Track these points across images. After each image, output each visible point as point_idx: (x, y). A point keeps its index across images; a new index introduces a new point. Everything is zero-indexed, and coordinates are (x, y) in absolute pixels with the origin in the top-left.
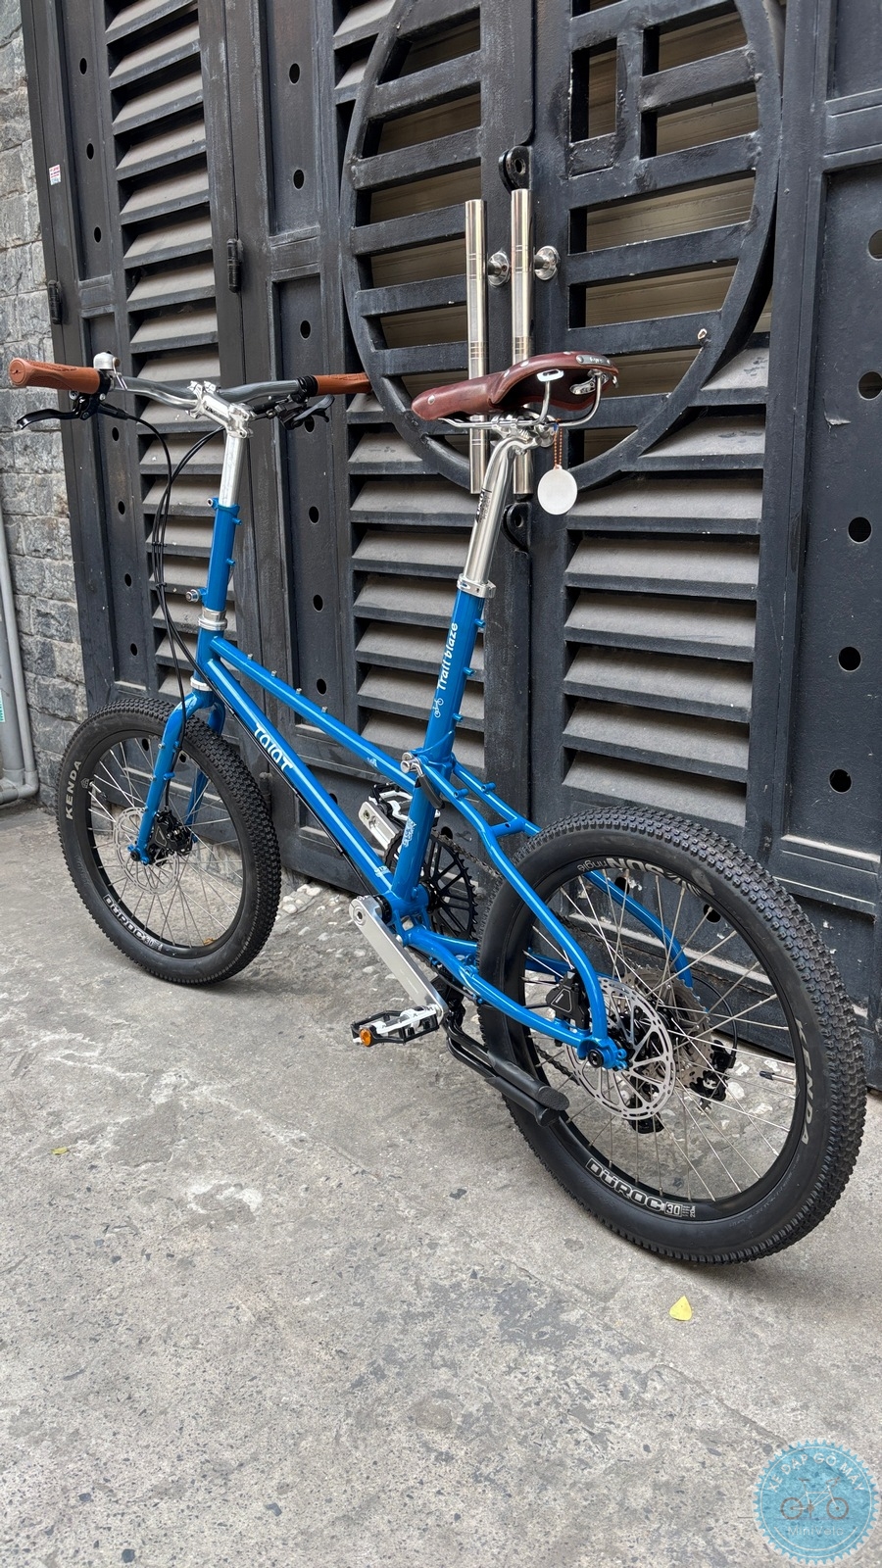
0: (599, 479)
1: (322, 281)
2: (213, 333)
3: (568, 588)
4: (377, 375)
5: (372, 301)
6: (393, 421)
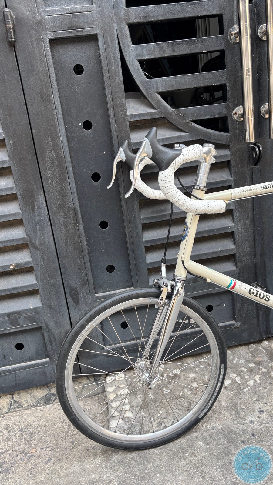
1: (100, 39)
4: (153, 92)
5: (145, 51)
6: (166, 116)
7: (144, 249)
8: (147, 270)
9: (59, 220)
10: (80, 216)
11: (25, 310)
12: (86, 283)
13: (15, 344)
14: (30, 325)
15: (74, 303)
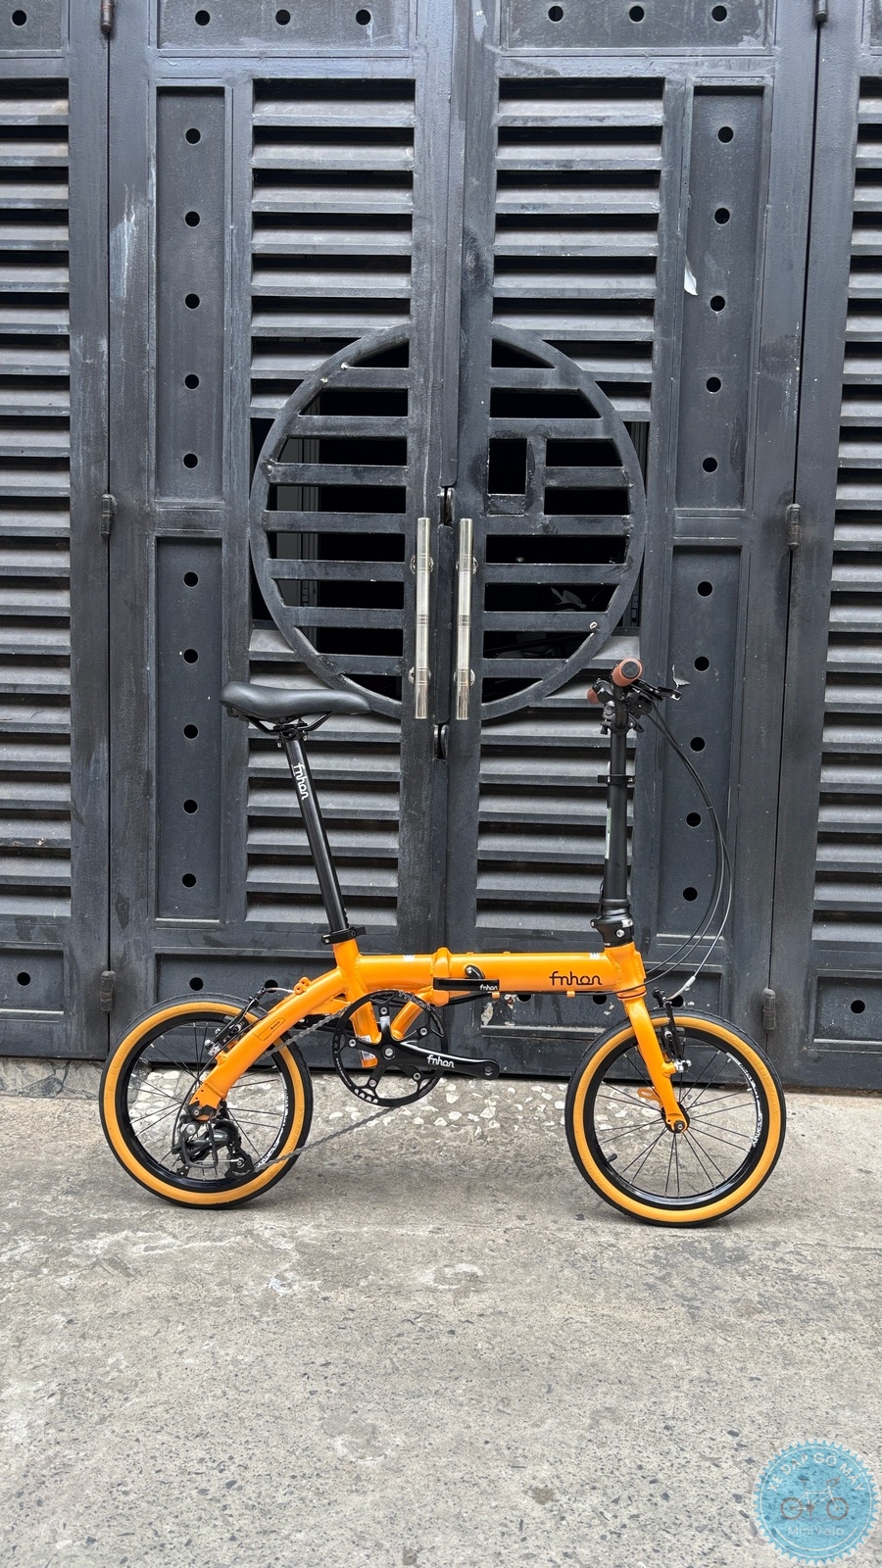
0: (510, 712)
1: (224, 545)
2: (63, 570)
3: (481, 785)
4: (289, 625)
5: (285, 568)
6: (306, 661)
7: (245, 858)
8: (245, 894)
9: (123, 784)
10: (154, 784)
11: (44, 917)
12: (143, 894)
13: (17, 974)
14: (46, 945)
15: (121, 922)
